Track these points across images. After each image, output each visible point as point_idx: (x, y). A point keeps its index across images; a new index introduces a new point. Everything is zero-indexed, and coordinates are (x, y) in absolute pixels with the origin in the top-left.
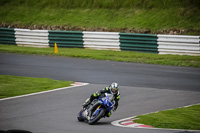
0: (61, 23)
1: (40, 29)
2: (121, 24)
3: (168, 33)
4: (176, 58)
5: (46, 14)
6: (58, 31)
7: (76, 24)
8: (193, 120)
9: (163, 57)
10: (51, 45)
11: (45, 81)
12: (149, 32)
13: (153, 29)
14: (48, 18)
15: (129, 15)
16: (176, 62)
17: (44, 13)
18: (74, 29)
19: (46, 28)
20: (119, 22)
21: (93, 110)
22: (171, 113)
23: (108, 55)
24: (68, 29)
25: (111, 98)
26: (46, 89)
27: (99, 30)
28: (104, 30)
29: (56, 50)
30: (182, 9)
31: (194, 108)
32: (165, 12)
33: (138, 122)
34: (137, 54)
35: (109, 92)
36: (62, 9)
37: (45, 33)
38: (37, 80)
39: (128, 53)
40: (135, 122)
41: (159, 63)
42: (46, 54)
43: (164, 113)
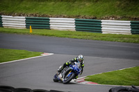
0: (34, 12)
1: (20, 16)
2: (76, 12)
3: (108, 19)
4: (114, 36)
5: (24, 5)
6: (32, 17)
7: (45, 13)
8: (126, 79)
9: (105, 36)
10: (27, 27)
11: (23, 52)
12: (96, 18)
13: (98, 16)
14: (25, 8)
15: (82, 7)
16: (114, 39)
17: (22, 5)
18: (43, 16)
19: (24, 15)
20: (75, 11)
21: (66, 74)
22: (111, 74)
23: (67, 34)
24: (39, 16)
25: (79, 66)
26: (24, 57)
27: (60, 16)
28: (64, 17)
29: (31, 31)
30: (118, 2)
31: (127, 71)
32: (107, 4)
33: (88, 80)
34: (87, 33)
35: (77, 61)
36: (35, 2)
37: (23, 19)
38: (17, 51)
39: (81, 33)
40: (86, 80)
41: (102, 40)
42: (24, 34)
43: (105, 74)
